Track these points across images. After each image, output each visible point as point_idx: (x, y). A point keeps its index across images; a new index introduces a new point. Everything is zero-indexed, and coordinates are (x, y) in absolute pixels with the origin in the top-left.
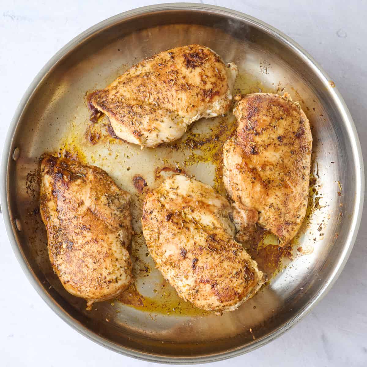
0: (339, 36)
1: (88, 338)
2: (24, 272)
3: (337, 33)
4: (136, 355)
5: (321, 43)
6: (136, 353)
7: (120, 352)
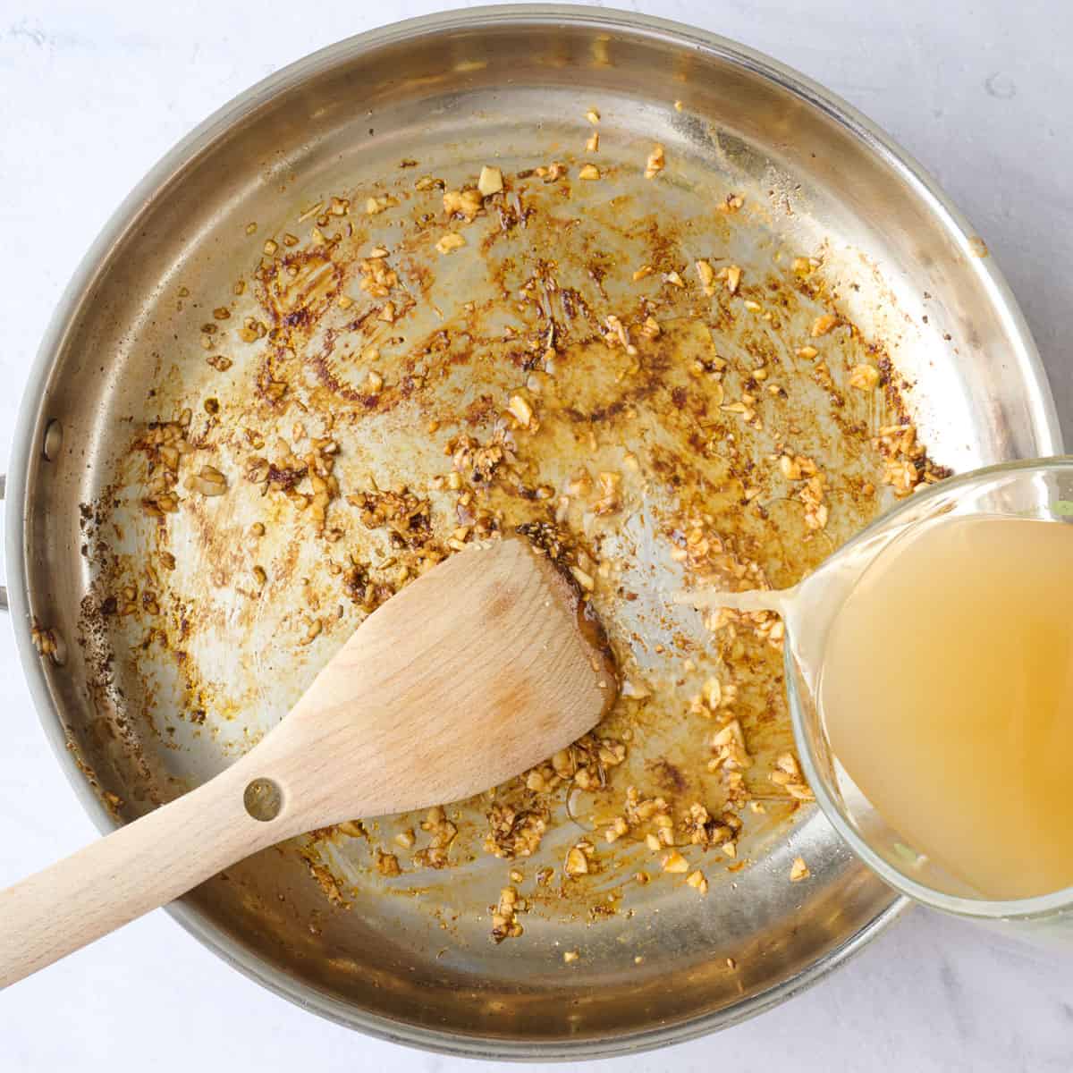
0: (992, 93)
1: (255, 981)
2: (78, 795)
3: (988, 85)
4: (398, 1034)
5: (938, 114)
6: (397, 1028)
7: (351, 1022)
